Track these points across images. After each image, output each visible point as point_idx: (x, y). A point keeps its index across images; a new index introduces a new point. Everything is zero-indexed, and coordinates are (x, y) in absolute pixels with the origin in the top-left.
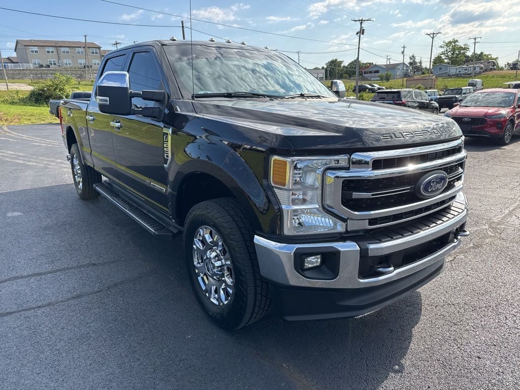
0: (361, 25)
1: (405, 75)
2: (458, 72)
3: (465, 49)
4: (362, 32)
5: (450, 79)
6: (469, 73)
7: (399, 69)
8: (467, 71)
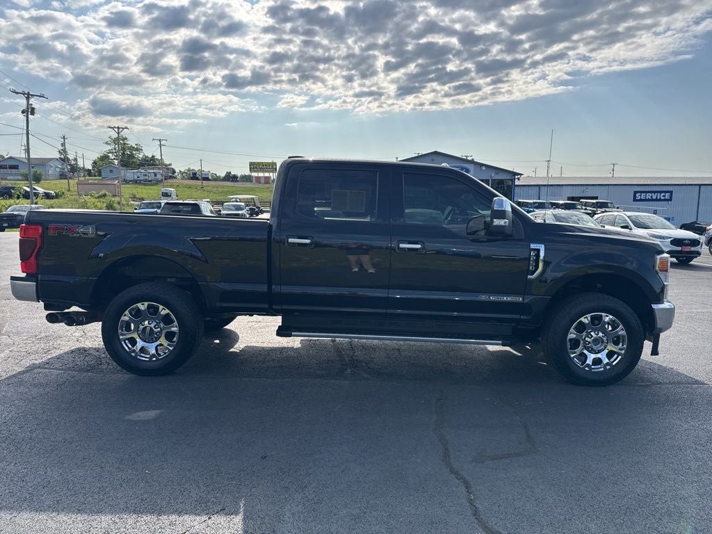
0: (28, 102)
1: (61, 175)
2: (136, 178)
3: (137, 150)
4: (29, 111)
5: (128, 186)
6: (150, 179)
7: (51, 166)
8: (147, 177)
